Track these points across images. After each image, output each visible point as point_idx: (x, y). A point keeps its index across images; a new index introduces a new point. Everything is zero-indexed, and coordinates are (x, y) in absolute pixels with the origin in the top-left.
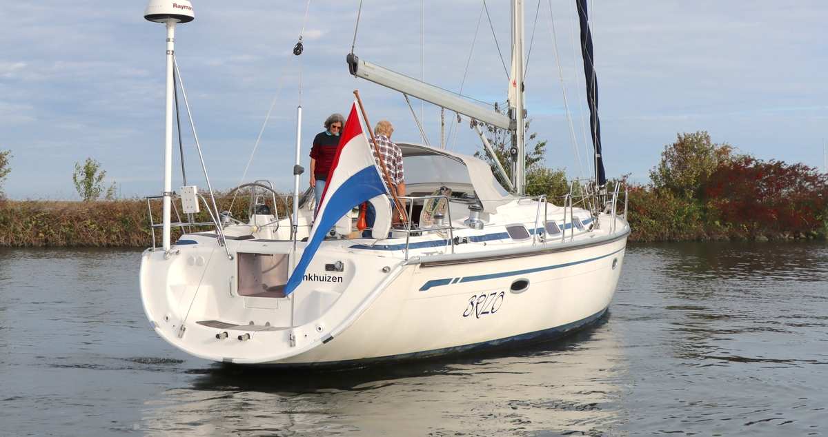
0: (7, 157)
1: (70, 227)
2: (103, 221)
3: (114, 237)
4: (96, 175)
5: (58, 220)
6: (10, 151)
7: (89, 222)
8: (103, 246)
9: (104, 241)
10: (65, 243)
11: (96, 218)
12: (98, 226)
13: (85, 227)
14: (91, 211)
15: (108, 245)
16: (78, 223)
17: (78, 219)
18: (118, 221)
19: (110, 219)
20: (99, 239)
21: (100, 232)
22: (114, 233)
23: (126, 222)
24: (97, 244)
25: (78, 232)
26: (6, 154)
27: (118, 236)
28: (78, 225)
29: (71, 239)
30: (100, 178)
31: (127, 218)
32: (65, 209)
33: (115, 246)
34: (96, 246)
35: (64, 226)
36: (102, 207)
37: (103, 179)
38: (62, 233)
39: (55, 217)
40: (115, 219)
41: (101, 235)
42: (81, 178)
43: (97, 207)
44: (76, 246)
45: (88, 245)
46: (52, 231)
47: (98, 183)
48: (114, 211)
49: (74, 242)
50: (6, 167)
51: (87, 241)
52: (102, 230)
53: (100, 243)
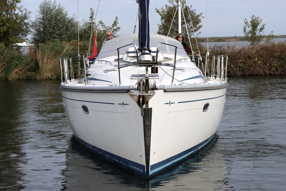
0: (200, 18)
1: (244, 63)
2: (266, 58)
3: (274, 69)
4: (259, 27)
5: (236, 59)
6: (202, 13)
7: (256, 59)
8: (267, 75)
9: (268, 72)
10: (241, 73)
11: (261, 56)
12: (263, 61)
13: (254, 62)
14: (258, 51)
15: (270, 75)
16: (249, 60)
17: (249, 57)
18: (276, 58)
19: (271, 57)
20: (264, 70)
21: (265, 66)
22: (274, 66)
23: (282, 59)
24: (263, 74)
25: (250, 67)
26: (199, 16)
27: (276, 68)
28: (249, 62)
29: (245, 71)
30: (261, 29)
31: (283, 56)
32: (241, 51)
33: (275, 75)
34: (262, 75)
35: (240, 62)
36: (265, 49)
37: (264, 30)
38: (239, 67)
39: (234, 57)
40: (274, 57)
41: (265, 68)
42: (249, 29)
43: (261, 49)
44: (248, 75)
45: (257, 74)
46: (232, 66)
47: (260, 33)
48: (273, 51)
49: (247, 73)
50: (200, 24)
51: (256, 72)
52: (266, 64)
53: (265, 73)
